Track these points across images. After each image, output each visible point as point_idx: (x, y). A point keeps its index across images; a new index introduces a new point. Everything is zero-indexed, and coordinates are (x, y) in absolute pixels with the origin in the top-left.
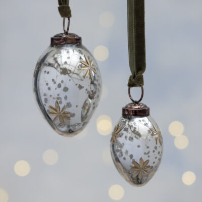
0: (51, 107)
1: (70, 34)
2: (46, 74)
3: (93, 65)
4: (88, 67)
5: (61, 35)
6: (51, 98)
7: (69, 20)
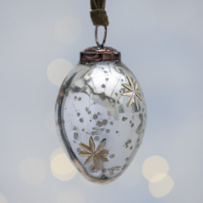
0: (82, 145)
1: (107, 48)
2: (77, 101)
3: (137, 89)
4: (132, 91)
5: (94, 49)
6: (84, 133)
7: (106, 28)
